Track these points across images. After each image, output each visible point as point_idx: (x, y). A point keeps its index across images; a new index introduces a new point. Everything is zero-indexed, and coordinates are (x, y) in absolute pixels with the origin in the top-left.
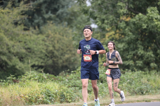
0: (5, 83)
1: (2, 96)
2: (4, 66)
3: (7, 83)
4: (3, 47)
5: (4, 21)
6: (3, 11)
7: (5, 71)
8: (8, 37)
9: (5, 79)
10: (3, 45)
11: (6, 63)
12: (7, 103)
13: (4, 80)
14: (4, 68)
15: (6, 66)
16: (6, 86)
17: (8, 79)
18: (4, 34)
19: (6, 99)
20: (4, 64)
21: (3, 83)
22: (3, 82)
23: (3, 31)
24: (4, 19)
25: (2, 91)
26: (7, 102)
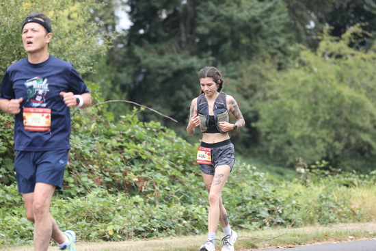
0: (369, 180)
1: (364, 203)
2: (365, 151)
3: (372, 181)
4: (364, 118)
5: (366, 74)
6: (364, 56)
7: (367, 160)
8: (372, 102)
9: (368, 174)
10: (365, 115)
11: (370, 146)
12: (372, 216)
13: (367, 176)
14: (367, 155)
15: (369, 152)
16: (369, 187)
17: (373, 175)
18: (367, 96)
19: (370, 208)
20: (366, 148)
21: (365, 181)
22: (364, 178)
23: (364, 91)
24: (366, 71)
25: (363, 195)
26: (372, 214)
